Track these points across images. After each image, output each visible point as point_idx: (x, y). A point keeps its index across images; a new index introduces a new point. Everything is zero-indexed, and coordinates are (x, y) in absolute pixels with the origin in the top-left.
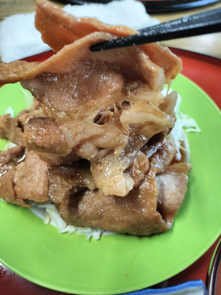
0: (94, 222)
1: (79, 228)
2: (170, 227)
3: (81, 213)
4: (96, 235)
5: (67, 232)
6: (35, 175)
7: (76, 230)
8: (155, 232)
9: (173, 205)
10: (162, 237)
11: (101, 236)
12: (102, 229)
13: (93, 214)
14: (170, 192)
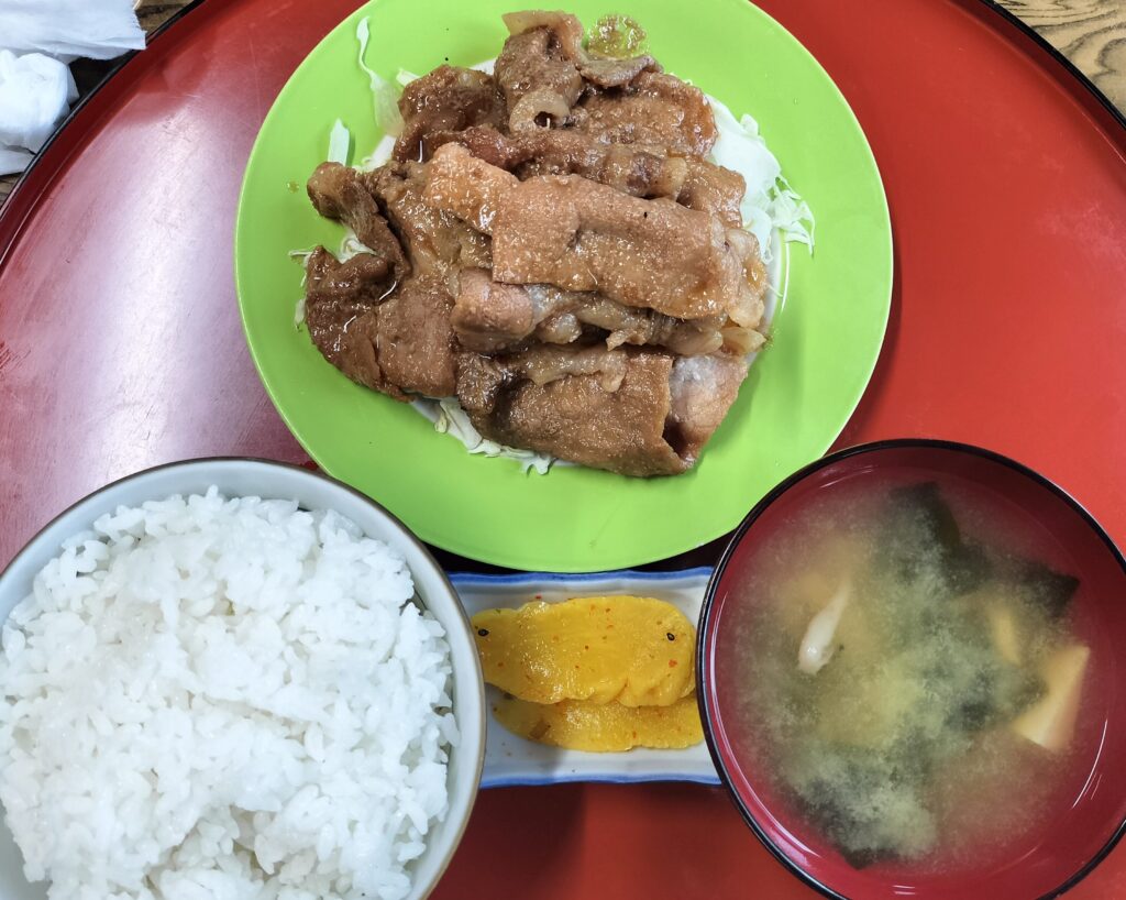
0: (538, 444)
1: (506, 448)
2: (691, 466)
3: (515, 425)
4: (541, 465)
5: (483, 453)
6: (426, 343)
7: (502, 450)
8: (658, 472)
9: (704, 427)
10: (672, 483)
11: (549, 467)
12: (553, 456)
13: (539, 429)
14: (700, 401)
